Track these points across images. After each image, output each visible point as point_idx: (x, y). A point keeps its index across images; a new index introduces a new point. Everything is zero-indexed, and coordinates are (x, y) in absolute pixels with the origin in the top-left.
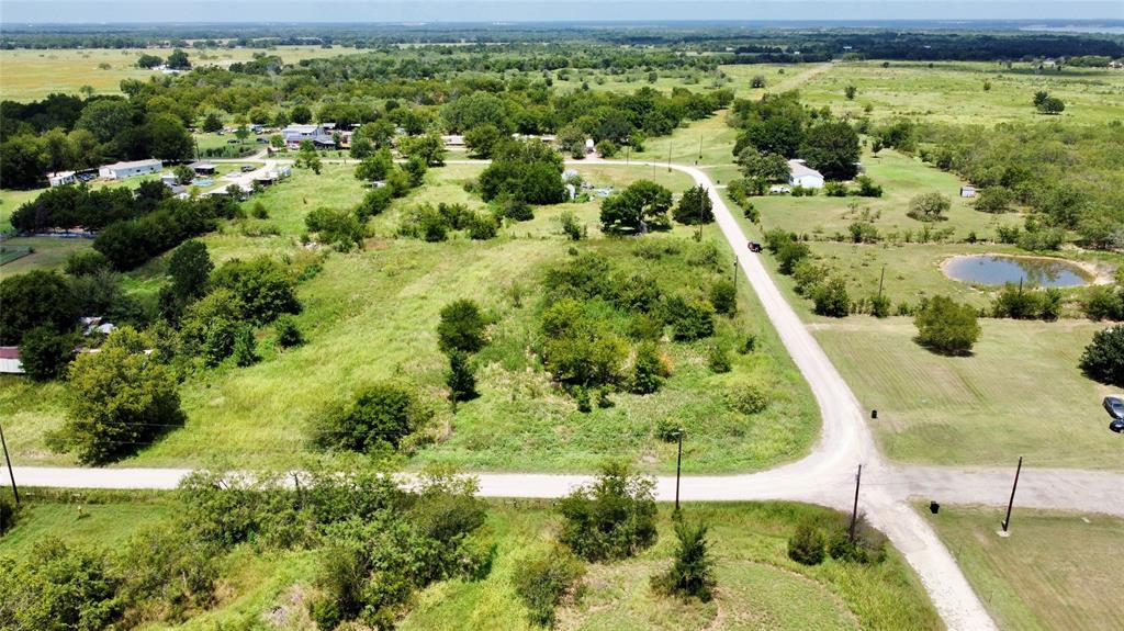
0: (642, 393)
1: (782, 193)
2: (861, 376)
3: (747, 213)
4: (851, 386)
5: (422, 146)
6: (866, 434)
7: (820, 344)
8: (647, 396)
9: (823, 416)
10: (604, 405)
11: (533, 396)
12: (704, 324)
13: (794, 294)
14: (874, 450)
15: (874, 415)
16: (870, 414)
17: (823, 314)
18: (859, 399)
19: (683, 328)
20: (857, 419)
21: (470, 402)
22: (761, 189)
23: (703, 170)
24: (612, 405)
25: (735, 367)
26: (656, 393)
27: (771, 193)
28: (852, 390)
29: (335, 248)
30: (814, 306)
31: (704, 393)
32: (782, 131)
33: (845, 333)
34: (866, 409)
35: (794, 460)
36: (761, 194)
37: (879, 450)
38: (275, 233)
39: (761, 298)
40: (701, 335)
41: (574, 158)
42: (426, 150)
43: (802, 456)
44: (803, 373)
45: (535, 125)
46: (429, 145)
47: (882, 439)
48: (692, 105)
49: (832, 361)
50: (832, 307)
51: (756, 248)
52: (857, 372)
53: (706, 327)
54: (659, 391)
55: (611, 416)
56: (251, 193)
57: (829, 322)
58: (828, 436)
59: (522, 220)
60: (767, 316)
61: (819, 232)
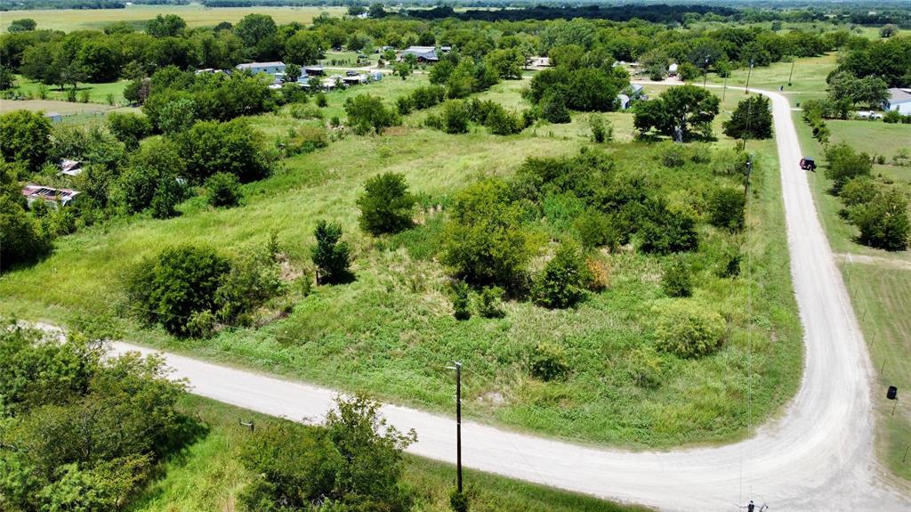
0: (550, 307)
1: (871, 118)
2: (893, 331)
3: (816, 131)
4: (870, 342)
5: (502, 59)
6: (866, 423)
7: (846, 279)
8: (556, 311)
9: (804, 381)
10: (492, 314)
11: (414, 290)
12: (682, 235)
13: (837, 218)
14: (870, 454)
15: (892, 394)
16: (886, 391)
17: (866, 244)
18: (875, 365)
19: (651, 236)
20: (859, 394)
21: (339, 286)
22: (845, 112)
23: (786, 96)
24: (499, 315)
25: (697, 292)
26: (570, 309)
27: (857, 118)
28: (870, 350)
29: (354, 130)
30: (859, 234)
31: (634, 319)
32: (890, 58)
33: (891, 272)
34: (883, 381)
35: (719, 442)
36: (844, 118)
37: (878, 454)
38: (317, 117)
39: (788, 218)
40: (675, 248)
41: (652, 79)
42: (505, 63)
43: (735, 438)
44: (802, 315)
45: (629, 52)
46: (509, 59)
47: (892, 438)
48: (801, 42)
49: (854, 303)
50: (880, 234)
51: (808, 165)
52: (889, 325)
53: (684, 238)
54: (576, 309)
55: (487, 329)
56: (332, 88)
57: (874, 255)
58: (797, 414)
59: (556, 123)
60: (786, 238)
61: (903, 157)
